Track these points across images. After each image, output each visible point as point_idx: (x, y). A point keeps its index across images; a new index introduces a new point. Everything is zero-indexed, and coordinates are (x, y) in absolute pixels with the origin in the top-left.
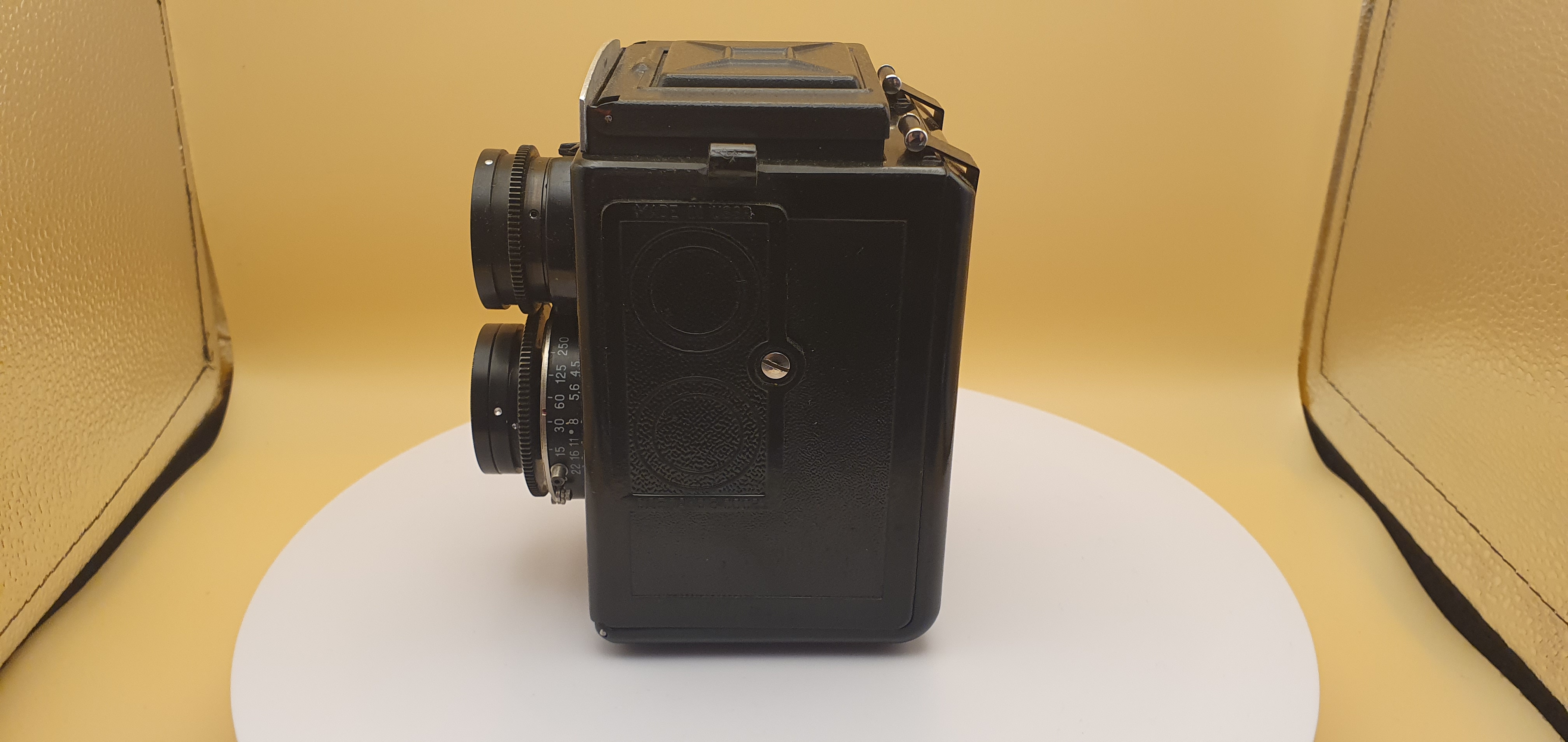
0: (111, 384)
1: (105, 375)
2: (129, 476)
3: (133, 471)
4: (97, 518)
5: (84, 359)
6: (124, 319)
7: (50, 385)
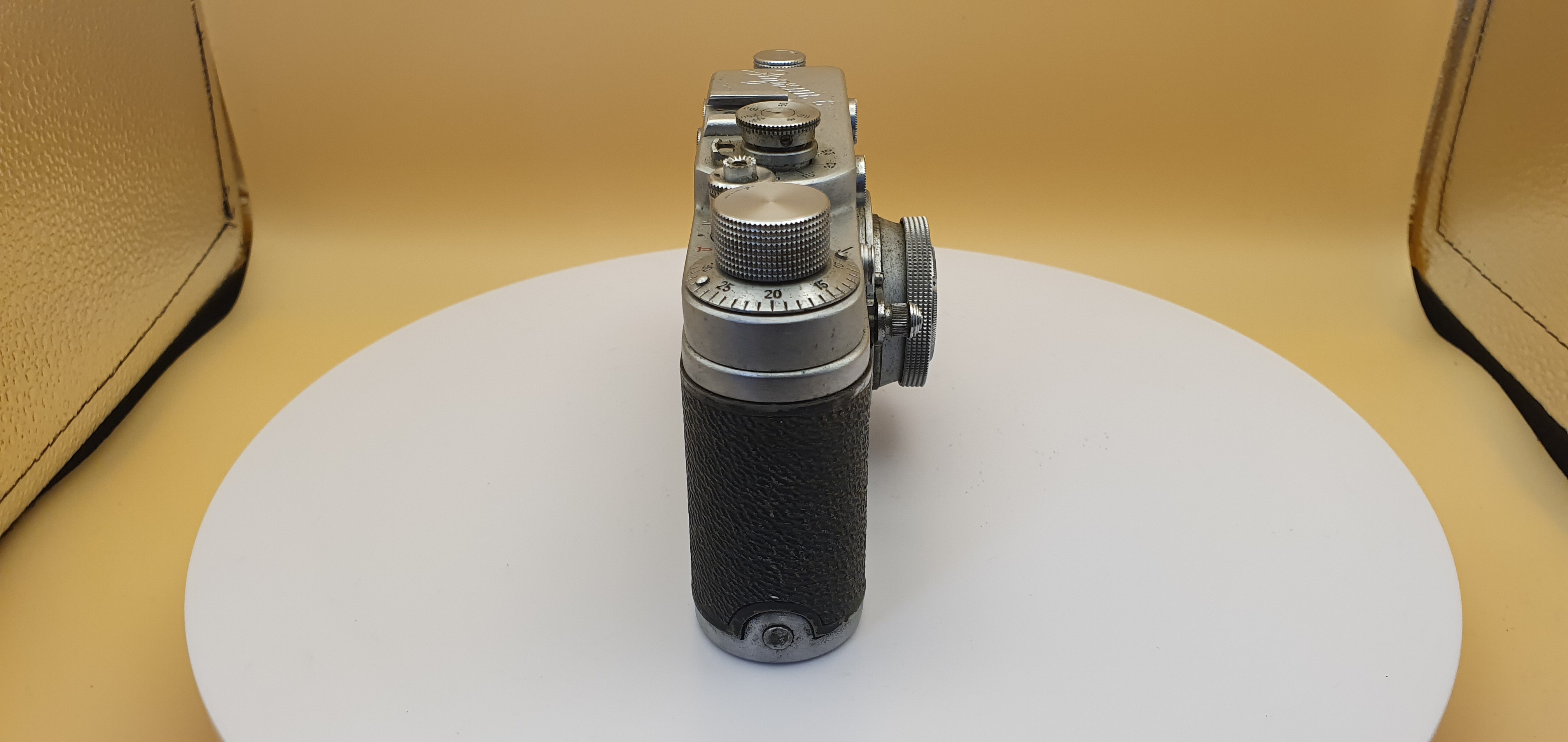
0: (123, 234)
1: (116, 224)
2: (145, 334)
3: (149, 329)
4: (110, 377)
5: (91, 204)
6: (133, 164)
7: (54, 231)
